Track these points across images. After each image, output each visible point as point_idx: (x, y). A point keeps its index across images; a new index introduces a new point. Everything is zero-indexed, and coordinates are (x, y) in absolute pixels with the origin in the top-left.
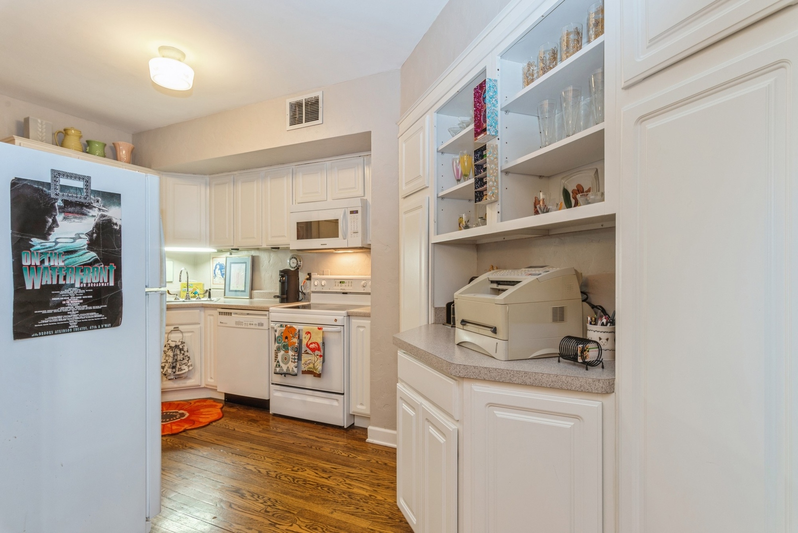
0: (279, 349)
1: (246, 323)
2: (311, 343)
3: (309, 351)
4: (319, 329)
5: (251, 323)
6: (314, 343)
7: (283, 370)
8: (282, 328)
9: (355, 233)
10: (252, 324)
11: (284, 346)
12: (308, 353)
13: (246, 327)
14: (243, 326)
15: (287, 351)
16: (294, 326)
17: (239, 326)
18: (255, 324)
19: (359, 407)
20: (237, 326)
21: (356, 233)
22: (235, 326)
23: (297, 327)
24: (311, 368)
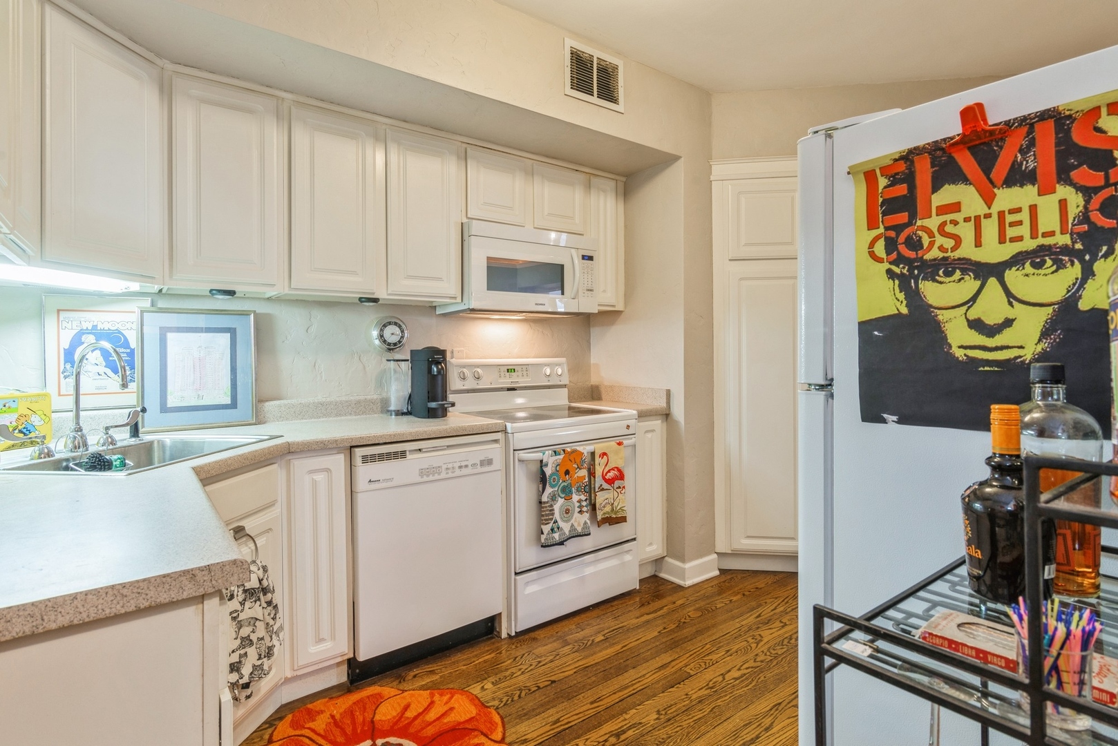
0: (554, 498)
1: (450, 466)
2: (609, 471)
3: (605, 486)
4: (620, 444)
5: (463, 464)
6: (613, 469)
7: (565, 533)
8: (558, 457)
9: (588, 290)
10: (466, 466)
11: (564, 490)
12: (603, 490)
13: (450, 475)
14: (443, 475)
15: (568, 498)
16: (578, 448)
17: (431, 478)
18: (474, 465)
19: (649, 549)
20: (425, 479)
21: (591, 290)
22: (419, 479)
23: (586, 449)
24: (608, 513)
